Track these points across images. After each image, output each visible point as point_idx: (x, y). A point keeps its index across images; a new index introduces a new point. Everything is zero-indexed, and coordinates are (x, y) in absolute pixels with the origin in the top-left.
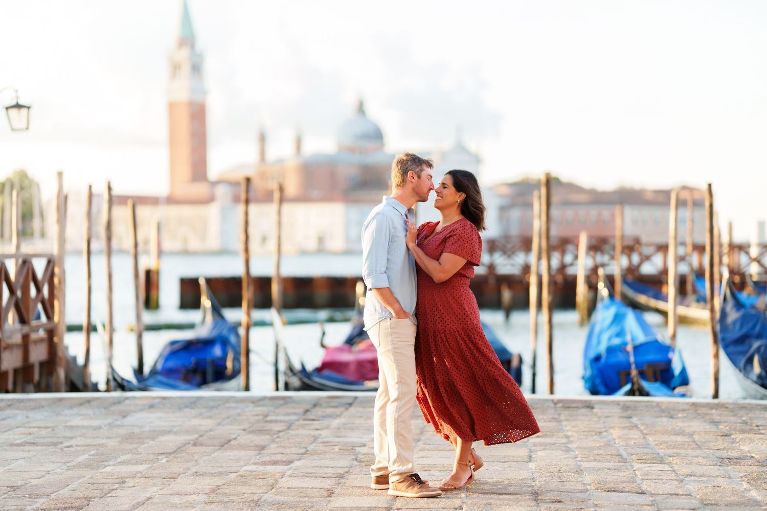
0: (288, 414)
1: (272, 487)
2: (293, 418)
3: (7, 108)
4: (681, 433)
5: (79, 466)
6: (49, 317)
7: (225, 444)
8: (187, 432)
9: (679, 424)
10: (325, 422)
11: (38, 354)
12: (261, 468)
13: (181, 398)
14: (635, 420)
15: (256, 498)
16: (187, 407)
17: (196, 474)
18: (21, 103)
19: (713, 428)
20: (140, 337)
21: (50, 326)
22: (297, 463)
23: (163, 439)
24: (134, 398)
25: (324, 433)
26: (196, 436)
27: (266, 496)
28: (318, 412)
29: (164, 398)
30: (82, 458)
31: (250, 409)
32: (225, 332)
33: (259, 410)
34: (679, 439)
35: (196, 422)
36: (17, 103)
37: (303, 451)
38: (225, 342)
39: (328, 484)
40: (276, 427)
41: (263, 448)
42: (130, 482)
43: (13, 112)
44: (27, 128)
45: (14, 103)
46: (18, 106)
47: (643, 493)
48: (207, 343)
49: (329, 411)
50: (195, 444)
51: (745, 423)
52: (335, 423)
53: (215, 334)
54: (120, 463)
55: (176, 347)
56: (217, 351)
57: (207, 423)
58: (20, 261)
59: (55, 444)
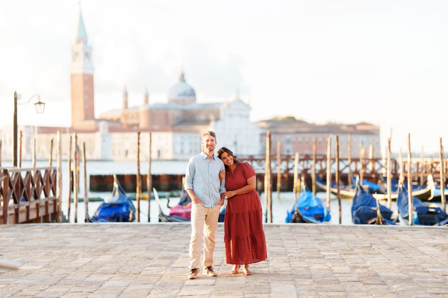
0: (165, 229)
1: (166, 246)
2: (167, 230)
3: (35, 104)
4: (307, 233)
5: (98, 242)
6: (54, 194)
7: (145, 237)
8: (130, 234)
9: (308, 231)
10: (179, 231)
11: (51, 210)
12: (161, 242)
13: (121, 225)
14: (292, 230)
15: (161, 248)
16: (125, 227)
17: (139, 244)
18: (41, 101)
19: (319, 232)
20: (87, 203)
21: (54, 198)
22: (172, 242)
23: (123, 235)
24: (103, 225)
25: (179, 234)
26: (133, 235)
27: (164, 248)
28: (176, 228)
29: (115, 225)
30: (99, 240)
31: (150, 227)
32: (126, 200)
33: (153, 228)
34: (305, 235)
35: (132, 231)
36: (40, 102)
37: (173, 238)
38: (127, 206)
39: (183, 246)
40: (162, 233)
41: (159, 238)
42: (119, 246)
43: (38, 105)
44: (43, 112)
45: (38, 102)
46: (40, 103)
47: (284, 247)
48: (120, 205)
49: (179, 228)
50: (135, 237)
51: (332, 231)
52: (183, 231)
53: (120, 202)
54: (112, 241)
55: (106, 206)
56: (124, 209)
57: (136, 232)
58: (35, 171)
59: (86, 237)
